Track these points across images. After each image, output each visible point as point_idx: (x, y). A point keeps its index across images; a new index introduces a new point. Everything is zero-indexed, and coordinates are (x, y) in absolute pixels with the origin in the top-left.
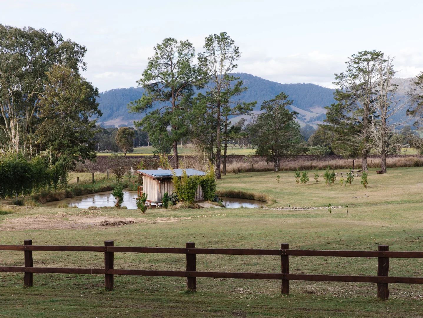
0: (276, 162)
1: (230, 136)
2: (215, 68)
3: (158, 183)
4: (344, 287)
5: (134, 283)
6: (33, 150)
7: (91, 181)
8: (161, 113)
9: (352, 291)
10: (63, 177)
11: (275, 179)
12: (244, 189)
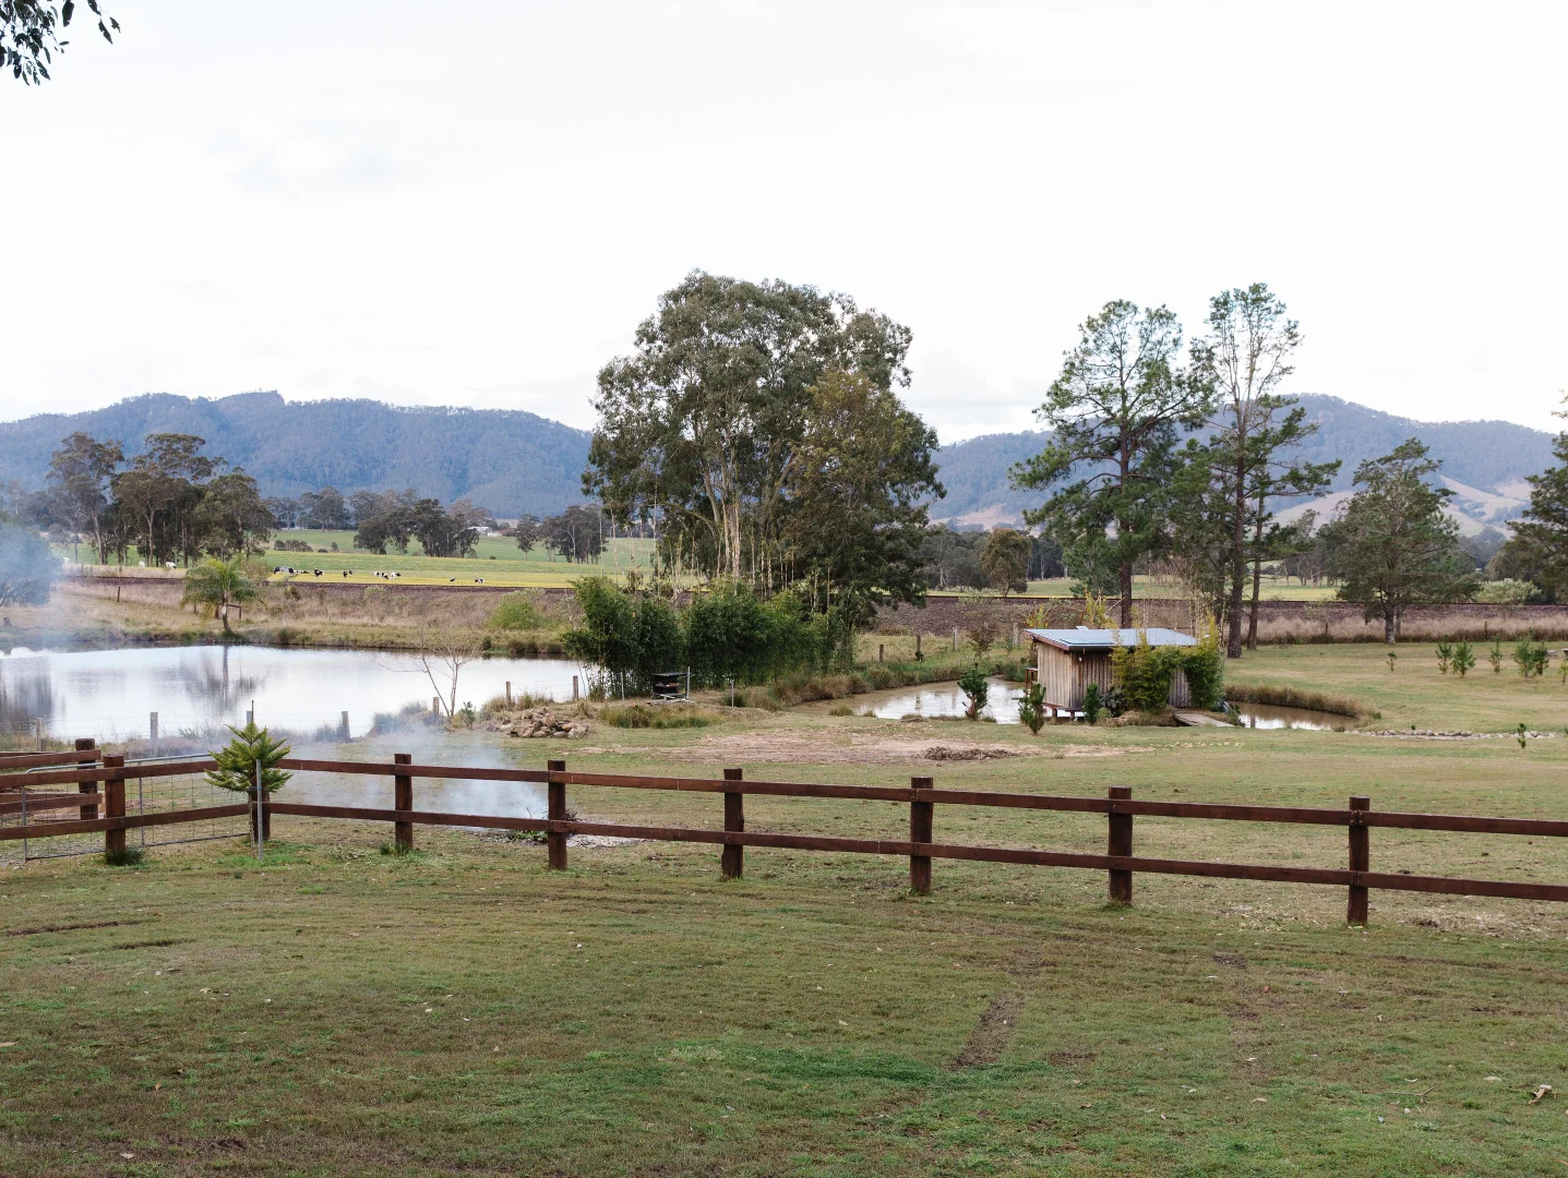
0: (1389, 618)
1: (1270, 548)
2: (1234, 375)
3: (1076, 662)
4: (1520, 916)
5: (982, 883)
6: (774, 579)
7: (914, 656)
8: (1092, 490)
9: (1538, 926)
10: (845, 643)
11: (1383, 663)
12: (1295, 683)
